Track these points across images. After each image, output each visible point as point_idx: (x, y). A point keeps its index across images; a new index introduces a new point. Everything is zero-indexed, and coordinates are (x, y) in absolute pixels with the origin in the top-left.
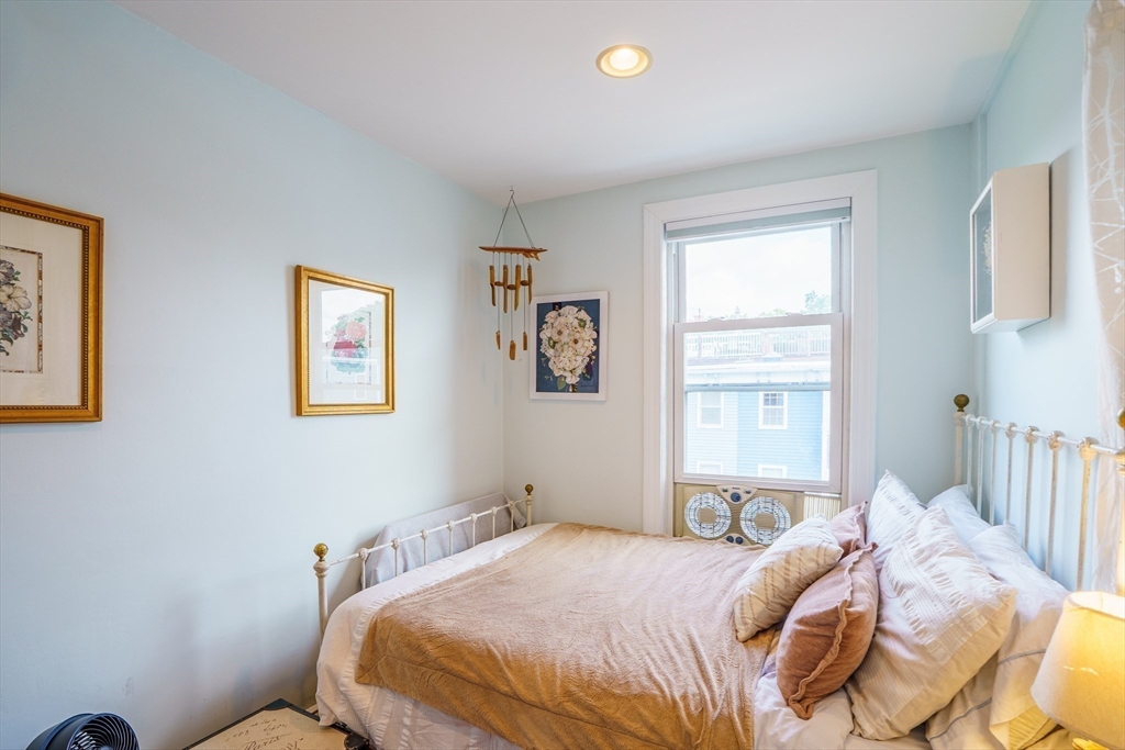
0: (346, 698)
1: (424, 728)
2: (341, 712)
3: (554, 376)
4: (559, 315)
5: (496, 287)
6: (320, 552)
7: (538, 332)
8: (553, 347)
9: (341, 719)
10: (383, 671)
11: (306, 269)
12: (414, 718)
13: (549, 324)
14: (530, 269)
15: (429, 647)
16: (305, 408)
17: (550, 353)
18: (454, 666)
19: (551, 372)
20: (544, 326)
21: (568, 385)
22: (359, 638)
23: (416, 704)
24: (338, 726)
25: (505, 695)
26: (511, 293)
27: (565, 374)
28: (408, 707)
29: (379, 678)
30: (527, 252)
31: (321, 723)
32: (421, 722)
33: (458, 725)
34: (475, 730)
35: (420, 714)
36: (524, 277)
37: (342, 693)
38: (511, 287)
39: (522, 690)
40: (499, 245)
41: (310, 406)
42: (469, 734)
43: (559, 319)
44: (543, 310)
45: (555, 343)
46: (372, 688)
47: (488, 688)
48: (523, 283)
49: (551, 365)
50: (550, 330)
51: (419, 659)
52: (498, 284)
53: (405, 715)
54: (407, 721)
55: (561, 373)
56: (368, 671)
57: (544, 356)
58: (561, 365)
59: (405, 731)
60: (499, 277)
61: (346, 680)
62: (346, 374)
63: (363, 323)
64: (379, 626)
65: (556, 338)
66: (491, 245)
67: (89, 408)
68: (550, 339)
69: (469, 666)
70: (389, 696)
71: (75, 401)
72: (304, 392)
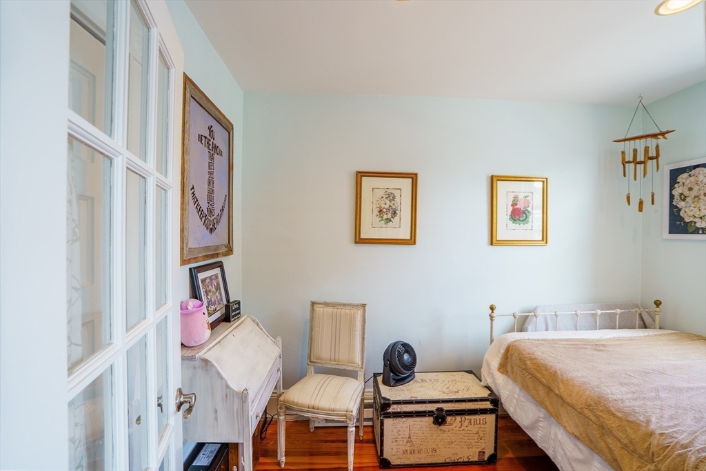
0: (493, 377)
1: (522, 402)
2: (489, 382)
3: (685, 222)
4: (690, 176)
5: (627, 165)
6: (492, 308)
7: (671, 190)
8: (684, 200)
9: (490, 385)
10: (509, 369)
11: (496, 176)
12: (519, 395)
13: (681, 183)
14: (657, 147)
15: (528, 362)
16: (494, 241)
17: (681, 204)
18: (538, 374)
19: (682, 219)
20: (676, 185)
21: (698, 229)
22: (502, 351)
23: (521, 390)
24: (488, 388)
25: (557, 395)
26: (640, 167)
27: (695, 220)
28: (517, 390)
29: (507, 372)
30: (655, 136)
31: (482, 383)
32: (521, 398)
33: (536, 405)
34: (543, 410)
35: (522, 394)
36: (652, 153)
37: (491, 373)
38: (640, 163)
39: (565, 396)
40: (628, 137)
41: (497, 241)
42: (540, 412)
43: (690, 178)
44: (675, 174)
45: (686, 197)
46: (504, 376)
47: (549, 389)
48: (651, 158)
49: (682, 214)
50: (681, 188)
51: (524, 367)
52: (629, 162)
53: (515, 393)
54: (516, 396)
55: (691, 219)
56: (503, 367)
57: (676, 207)
58: (691, 213)
59: (514, 400)
60: (629, 157)
61: (493, 368)
62: (518, 225)
63: (528, 198)
64: (511, 347)
65: (686, 193)
66: (623, 138)
67: (412, 241)
68: (681, 194)
69: (543, 375)
70: (511, 382)
71: (409, 238)
72: (494, 234)
